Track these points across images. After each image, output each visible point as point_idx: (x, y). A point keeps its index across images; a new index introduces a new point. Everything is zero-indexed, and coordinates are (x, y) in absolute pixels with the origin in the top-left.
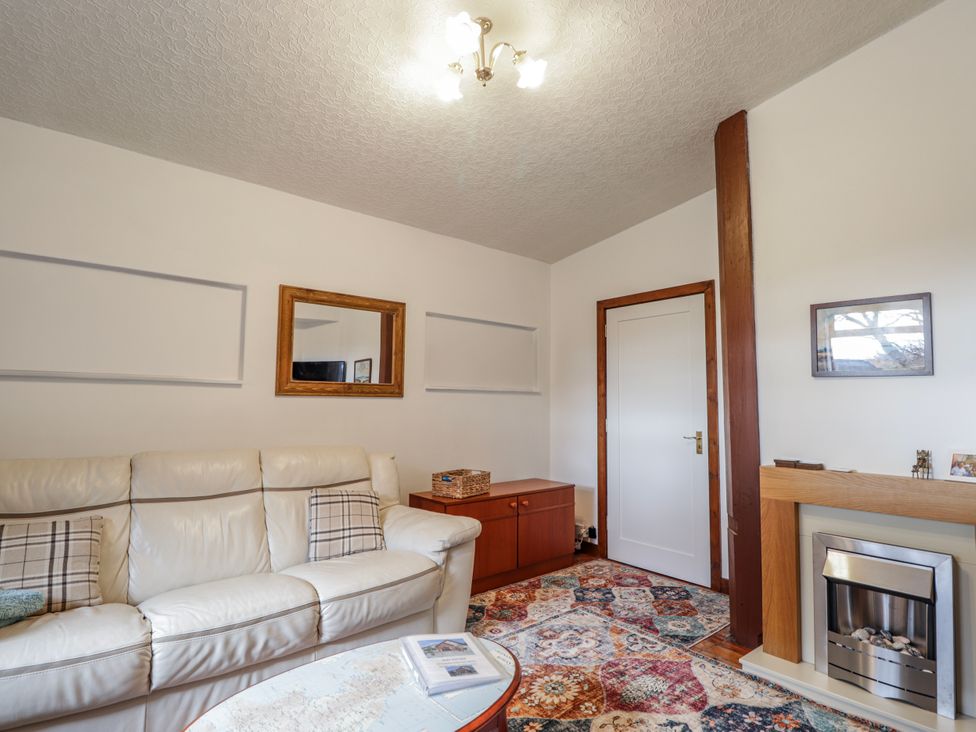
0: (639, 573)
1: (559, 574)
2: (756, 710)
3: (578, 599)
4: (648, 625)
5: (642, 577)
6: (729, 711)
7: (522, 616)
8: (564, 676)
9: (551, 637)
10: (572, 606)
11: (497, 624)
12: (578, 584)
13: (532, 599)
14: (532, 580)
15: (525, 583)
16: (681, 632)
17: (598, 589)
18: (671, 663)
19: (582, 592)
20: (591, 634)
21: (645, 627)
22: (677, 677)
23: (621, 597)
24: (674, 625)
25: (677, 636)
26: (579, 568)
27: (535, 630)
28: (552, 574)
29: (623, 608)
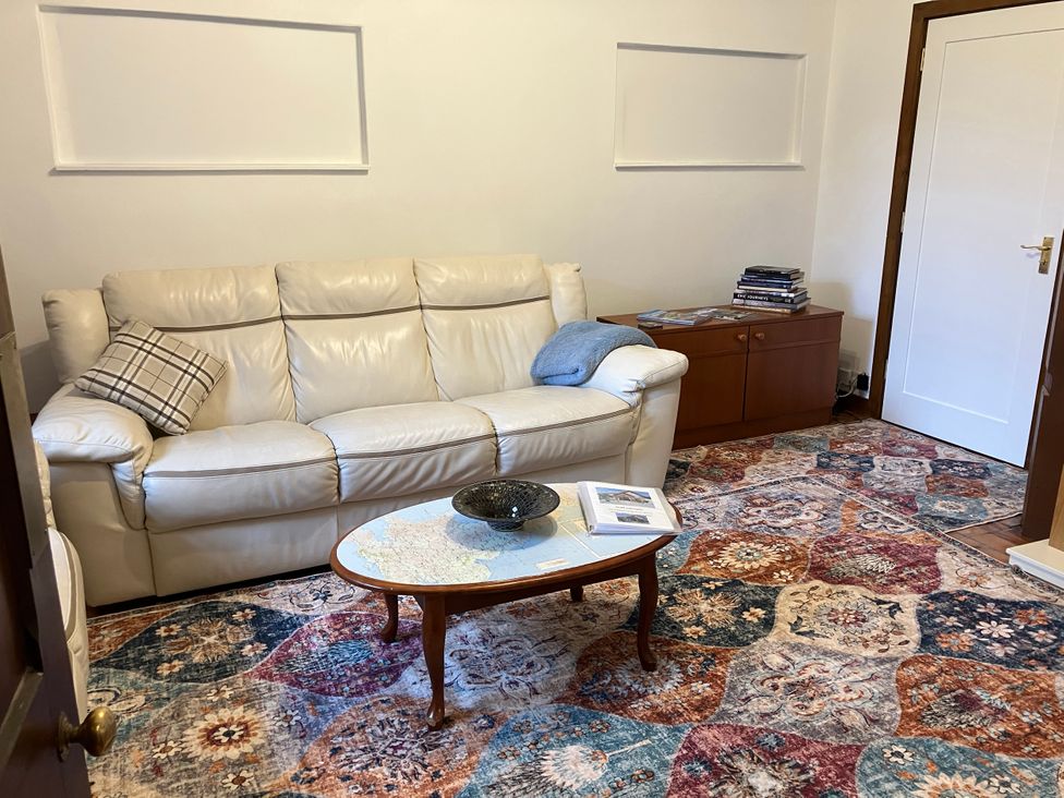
0: (924, 441)
1: (805, 434)
2: (998, 602)
3: (820, 465)
4: (907, 503)
5: (927, 446)
6: (962, 599)
7: (737, 476)
8: (765, 545)
9: (762, 505)
10: (808, 472)
11: (702, 484)
12: (827, 448)
13: (755, 461)
14: (763, 438)
15: (750, 441)
16: (950, 513)
17: (853, 456)
18: (911, 546)
19: (829, 457)
20: (818, 505)
21: (901, 504)
22: (911, 561)
23: (883, 467)
24: (944, 506)
25: (941, 518)
26: (836, 429)
27: (742, 495)
28: (794, 433)
29: (881, 481)
